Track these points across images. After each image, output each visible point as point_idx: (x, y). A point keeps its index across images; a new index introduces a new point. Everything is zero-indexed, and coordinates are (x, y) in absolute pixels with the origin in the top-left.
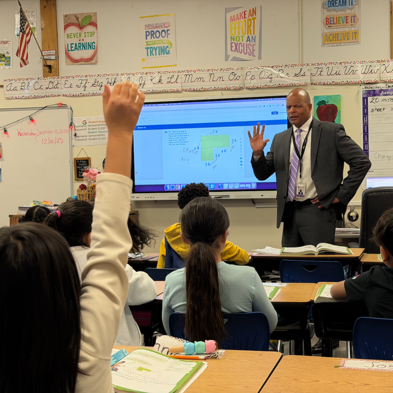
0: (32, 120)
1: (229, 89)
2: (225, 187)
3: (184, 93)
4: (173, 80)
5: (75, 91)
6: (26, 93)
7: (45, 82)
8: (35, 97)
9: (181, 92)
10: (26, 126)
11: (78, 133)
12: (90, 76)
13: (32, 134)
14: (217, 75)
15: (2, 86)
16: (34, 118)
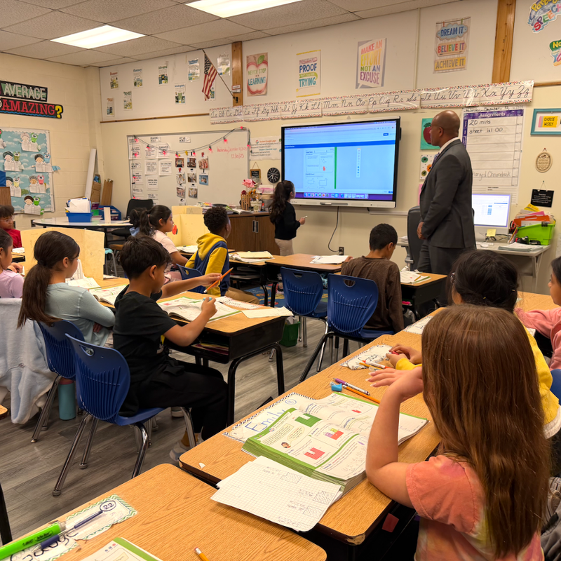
0: (225, 140)
1: (356, 114)
2: (346, 197)
3: (324, 117)
4: (316, 107)
5: (253, 117)
6: (222, 119)
7: (233, 110)
8: (228, 122)
9: (321, 117)
10: (222, 144)
11: (254, 150)
12: (261, 105)
13: (225, 150)
14: (348, 101)
15: (208, 114)
16: (227, 138)
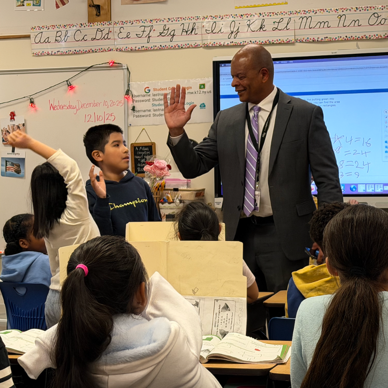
0: (71, 87)
1: (368, 39)
2: (361, 190)
3: (297, 44)
4: (282, 26)
5: (134, 43)
6: (63, 46)
7: (91, 30)
8: (76, 53)
9: (293, 44)
10: (62, 96)
11: (139, 107)
12: (157, 20)
13: (70, 107)
14: (350, 17)
15: (28, 37)
16: (74, 84)
